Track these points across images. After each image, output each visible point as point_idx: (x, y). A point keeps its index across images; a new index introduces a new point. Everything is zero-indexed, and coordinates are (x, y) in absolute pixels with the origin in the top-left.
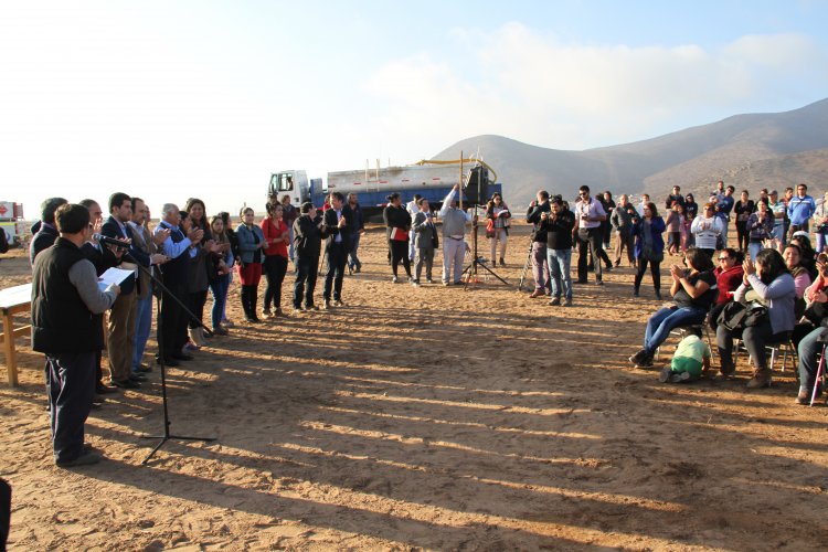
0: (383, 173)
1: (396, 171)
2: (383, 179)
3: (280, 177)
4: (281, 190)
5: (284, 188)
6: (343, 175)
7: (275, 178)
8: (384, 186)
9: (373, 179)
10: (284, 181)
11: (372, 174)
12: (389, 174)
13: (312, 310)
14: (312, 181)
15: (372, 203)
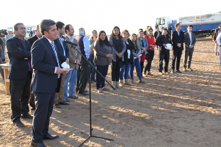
0: (203, 17)
1: (209, 16)
2: (203, 19)
3: (160, 19)
4: (160, 24)
5: (162, 23)
6: (186, 18)
7: (158, 19)
8: (203, 22)
9: (198, 19)
10: (162, 21)
11: (198, 18)
12: (205, 17)
13: (167, 73)
14: (172, 21)
15: (197, 29)
